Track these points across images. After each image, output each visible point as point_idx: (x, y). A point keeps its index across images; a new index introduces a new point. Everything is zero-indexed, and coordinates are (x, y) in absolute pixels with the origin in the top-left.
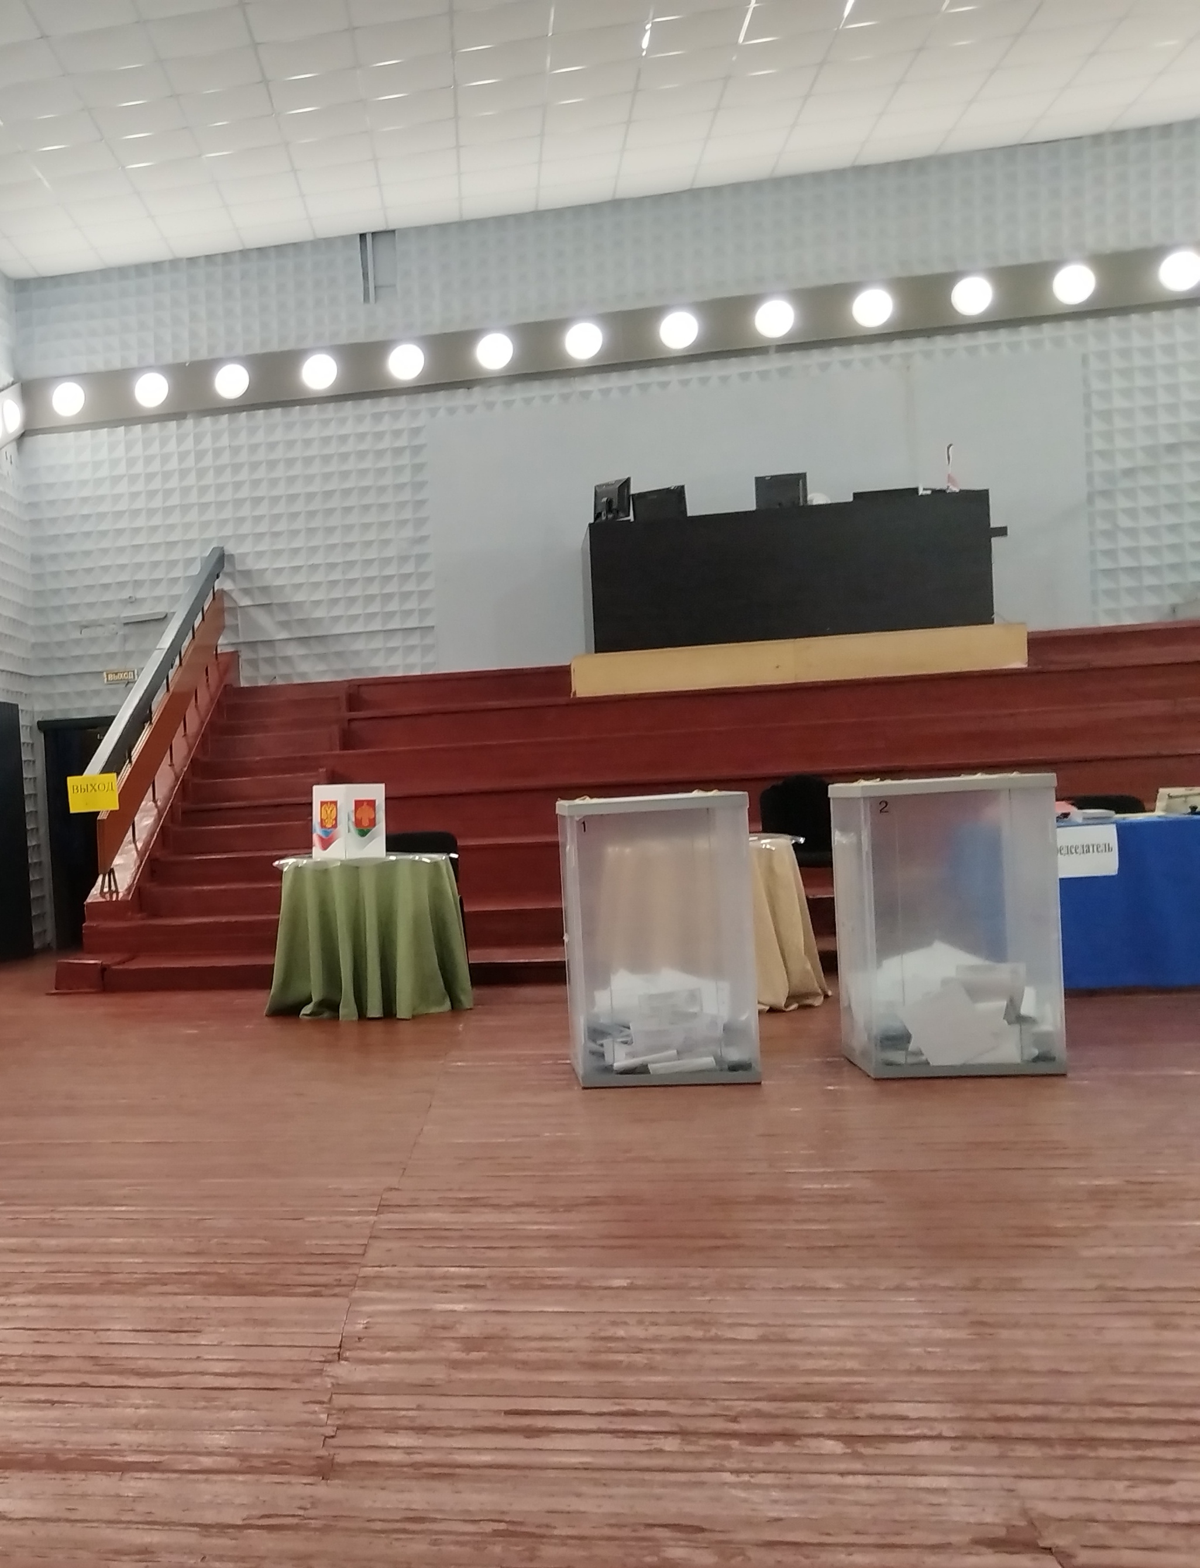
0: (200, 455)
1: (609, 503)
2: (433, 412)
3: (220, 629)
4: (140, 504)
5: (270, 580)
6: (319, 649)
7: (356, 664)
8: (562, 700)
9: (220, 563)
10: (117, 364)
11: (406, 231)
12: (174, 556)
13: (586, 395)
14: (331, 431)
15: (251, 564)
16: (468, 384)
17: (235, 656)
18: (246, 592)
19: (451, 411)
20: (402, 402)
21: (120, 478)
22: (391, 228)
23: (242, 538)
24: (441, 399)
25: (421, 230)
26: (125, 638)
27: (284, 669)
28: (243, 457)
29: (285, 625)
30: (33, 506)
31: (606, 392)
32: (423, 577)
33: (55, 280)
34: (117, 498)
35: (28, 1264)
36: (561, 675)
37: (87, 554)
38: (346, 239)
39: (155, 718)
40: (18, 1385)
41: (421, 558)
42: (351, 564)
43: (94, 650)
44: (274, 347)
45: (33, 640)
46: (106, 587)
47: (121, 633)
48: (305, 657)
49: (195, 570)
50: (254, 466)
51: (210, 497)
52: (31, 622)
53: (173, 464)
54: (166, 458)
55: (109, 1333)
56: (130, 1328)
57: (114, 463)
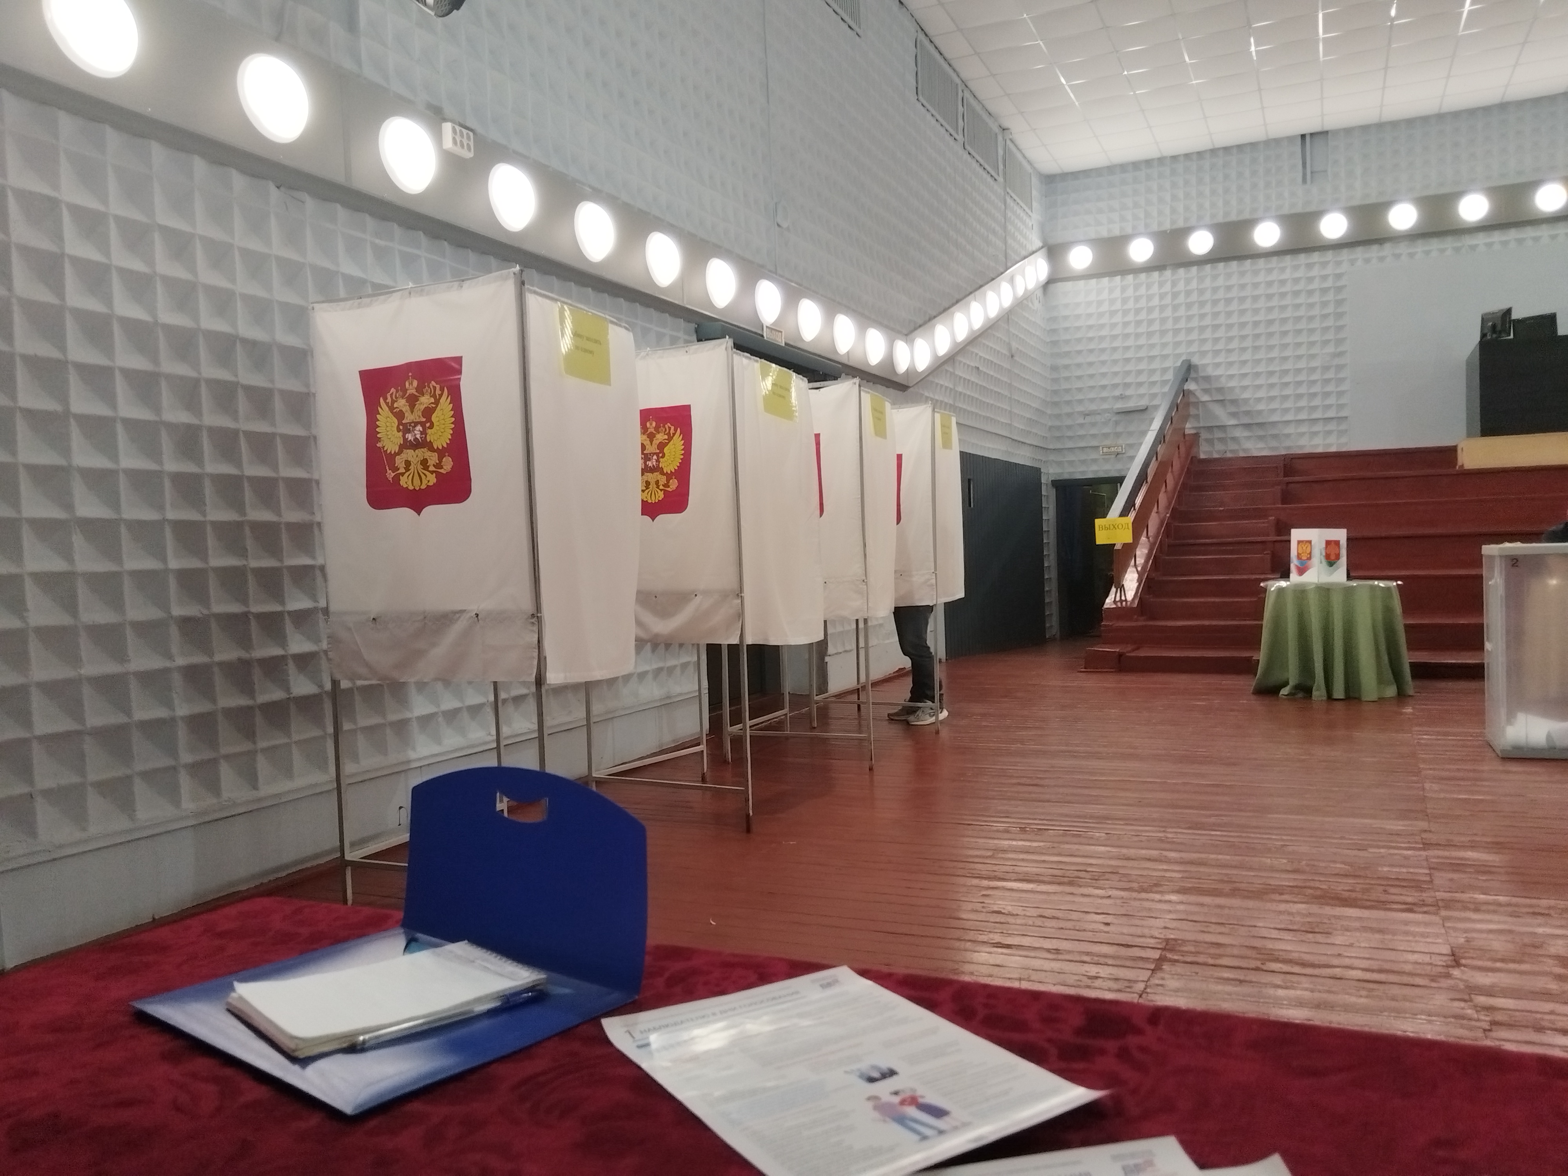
0: (1175, 295)
1: (1494, 327)
2: (1352, 262)
3: (1186, 418)
4: (1130, 329)
5: (1223, 382)
6: (1261, 433)
7: (1288, 443)
8: (1450, 471)
9: (1188, 370)
10: (1117, 232)
11: (1336, 132)
12: (1154, 366)
13: (1473, 248)
14: (1274, 276)
15: (1210, 371)
16: (1380, 241)
17: (1196, 436)
18: (1206, 391)
19: (1367, 261)
20: (1329, 255)
21: (1116, 312)
22: (1325, 129)
23: (1203, 354)
24: (1359, 253)
25: (1348, 131)
26: (1117, 423)
27: (1232, 446)
28: (1208, 296)
29: (1234, 415)
30: (1054, 331)
31: (1489, 245)
32: (1341, 381)
33: (1075, 175)
34: (1114, 326)
35: (1166, 870)
36: (1448, 454)
37: (1091, 364)
38: (1290, 139)
39: (1149, 479)
40: (1206, 964)
41: (1340, 368)
42: (1286, 372)
43: (1093, 431)
44: (1233, 217)
45: (1050, 424)
46: (1104, 387)
47: (1114, 419)
48: (1249, 438)
49: (1170, 376)
50: (1215, 302)
51: (1182, 324)
52: (1049, 412)
53: (1156, 301)
54: (1150, 298)
55: (1257, 929)
56: (1272, 926)
57: (1112, 301)
